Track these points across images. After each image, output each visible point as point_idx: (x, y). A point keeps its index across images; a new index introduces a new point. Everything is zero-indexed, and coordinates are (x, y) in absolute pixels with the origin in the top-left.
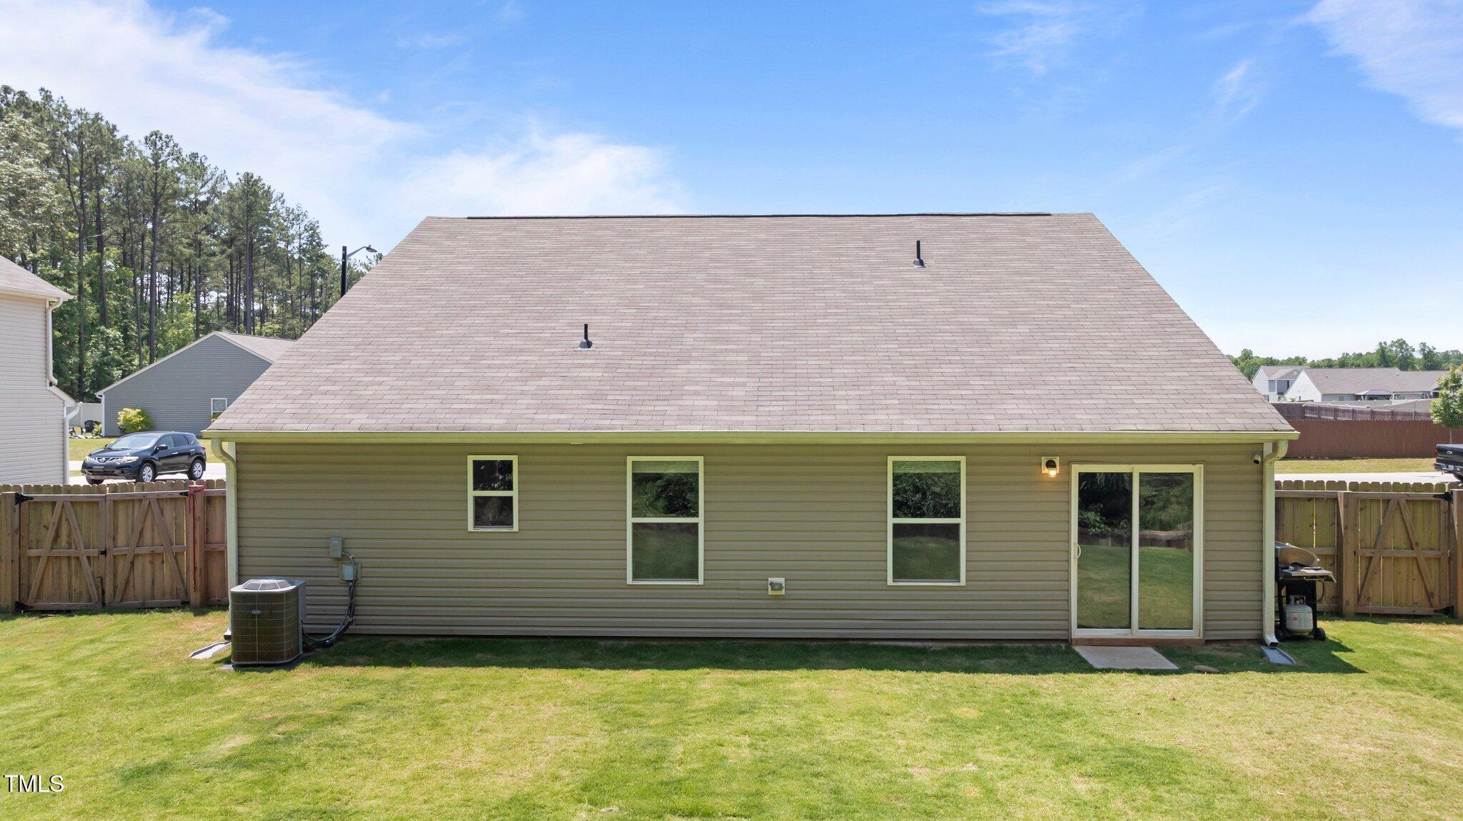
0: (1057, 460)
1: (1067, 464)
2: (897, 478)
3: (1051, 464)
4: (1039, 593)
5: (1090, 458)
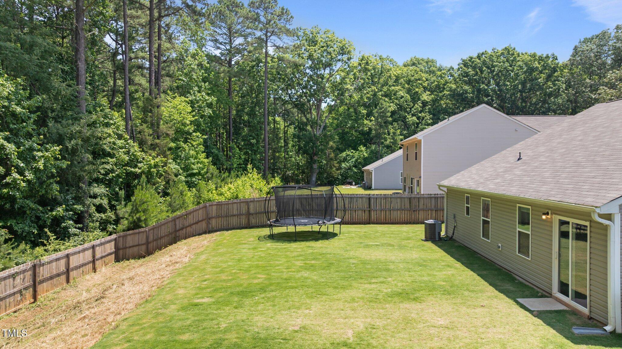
0: (550, 212)
1: (552, 214)
3: (547, 214)
4: (546, 270)
5: (558, 213)
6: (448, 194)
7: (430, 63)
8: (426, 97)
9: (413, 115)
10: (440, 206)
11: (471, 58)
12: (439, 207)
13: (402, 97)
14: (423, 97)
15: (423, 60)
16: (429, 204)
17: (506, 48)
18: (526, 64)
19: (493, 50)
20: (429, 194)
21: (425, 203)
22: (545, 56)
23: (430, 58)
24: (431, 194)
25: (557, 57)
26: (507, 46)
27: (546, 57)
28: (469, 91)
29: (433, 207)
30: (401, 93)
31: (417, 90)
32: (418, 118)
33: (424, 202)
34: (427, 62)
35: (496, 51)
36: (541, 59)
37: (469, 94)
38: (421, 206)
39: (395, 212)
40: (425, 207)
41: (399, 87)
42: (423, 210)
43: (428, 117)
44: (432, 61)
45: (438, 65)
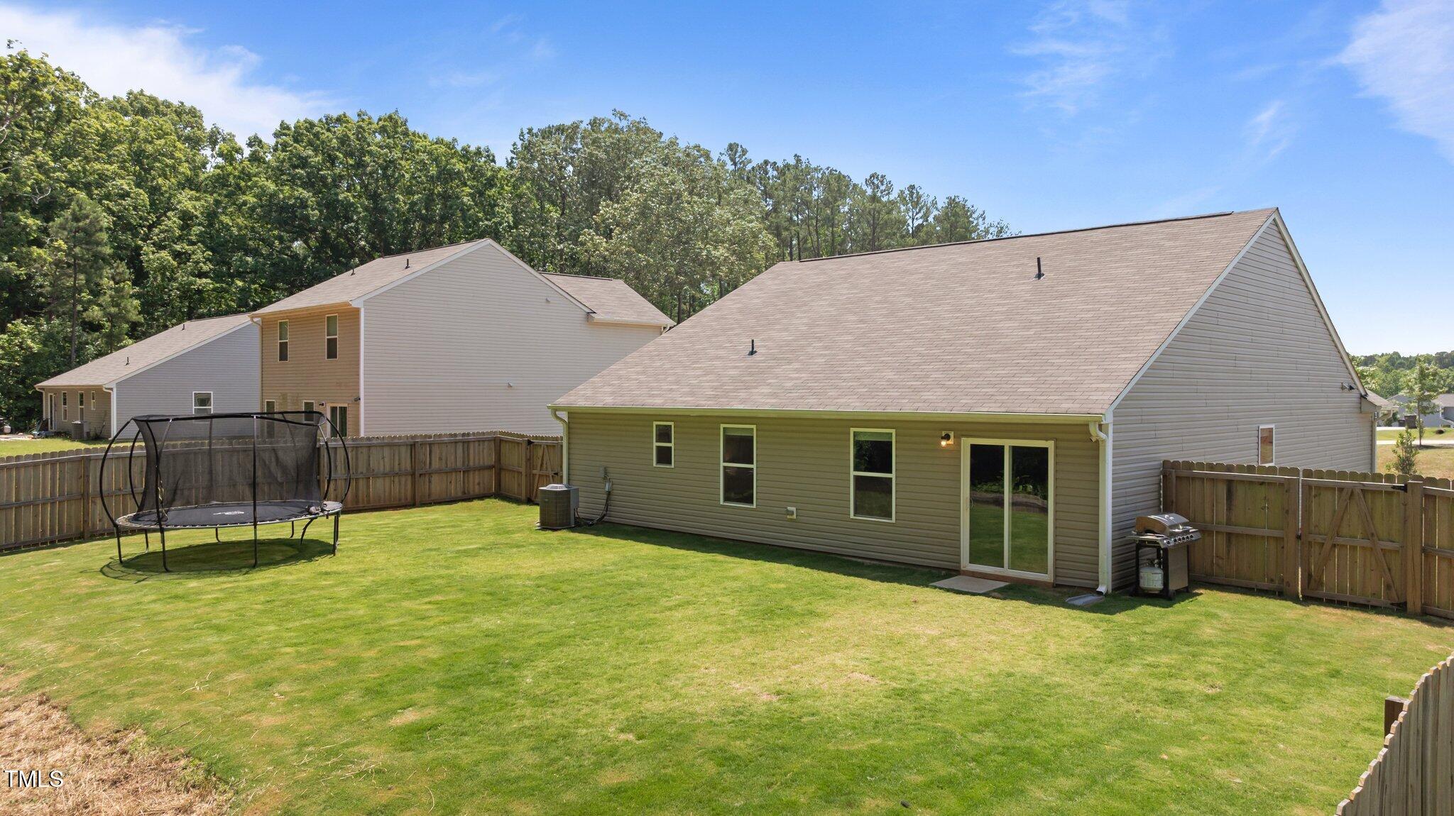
0: (952, 434)
1: (958, 437)
2: (857, 443)
3: (947, 437)
4: (942, 533)
5: (971, 433)
6: (572, 425)
7: (185, 117)
8: (186, 200)
9: (160, 246)
10: (474, 462)
11: (312, 125)
12: (471, 464)
13: (124, 195)
14: (179, 202)
15: (168, 105)
16: (453, 457)
17: (390, 117)
18: (436, 160)
19: (359, 115)
20: (451, 435)
21: (444, 454)
22: (473, 149)
23: (188, 105)
24: (455, 435)
25: (494, 157)
26: (390, 111)
27: (475, 154)
28: (309, 203)
29: (459, 464)
30: (125, 184)
31: (160, 181)
32: (177, 255)
33: (441, 453)
34: (179, 114)
35: (366, 118)
36: (466, 155)
37: (313, 210)
38: (436, 465)
39: (380, 482)
40: (444, 466)
41: (114, 167)
42: (439, 472)
43: (199, 256)
44: (193, 112)
45: (208, 126)
